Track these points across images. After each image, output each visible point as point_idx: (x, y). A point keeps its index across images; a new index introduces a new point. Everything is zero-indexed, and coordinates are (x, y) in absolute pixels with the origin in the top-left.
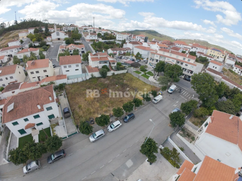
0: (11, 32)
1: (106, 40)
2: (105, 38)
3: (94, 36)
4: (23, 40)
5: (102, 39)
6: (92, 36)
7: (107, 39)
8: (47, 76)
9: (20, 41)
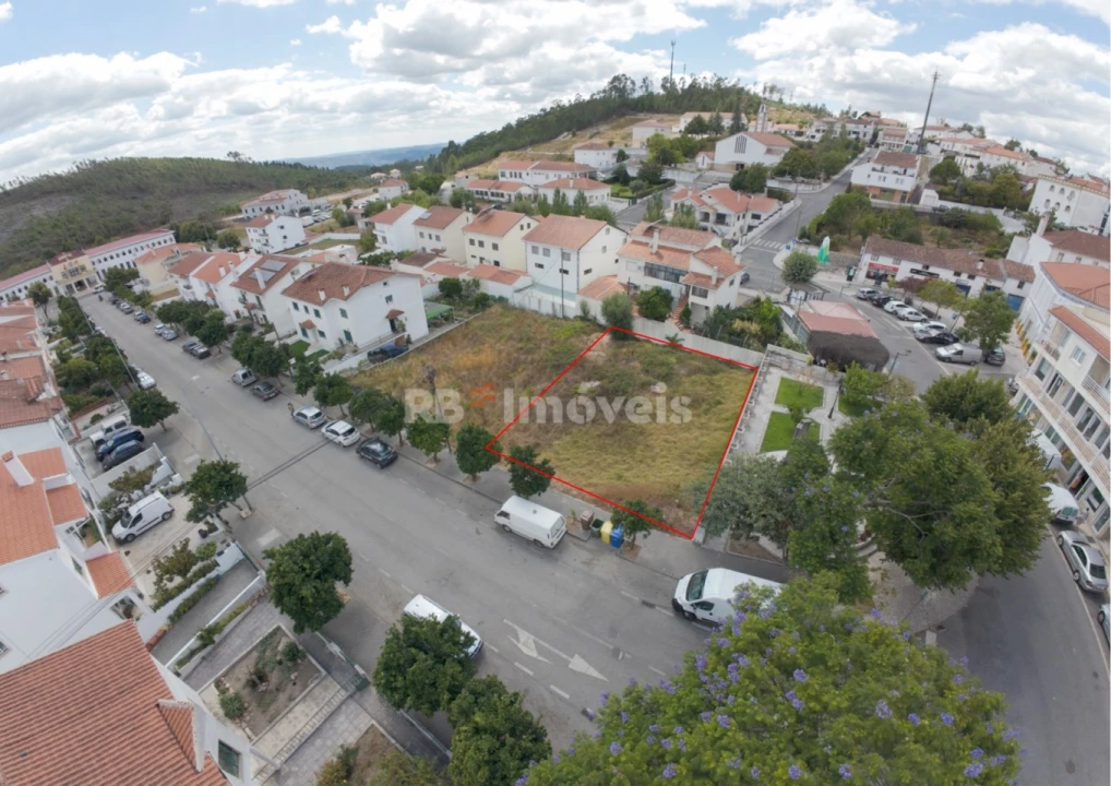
0: (641, 116)
1: (961, 202)
2: (957, 192)
3: (895, 172)
4: (627, 152)
5: (937, 196)
6: (886, 168)
7: (966, 198)
8: (497, 263)
9: (616, 152)
